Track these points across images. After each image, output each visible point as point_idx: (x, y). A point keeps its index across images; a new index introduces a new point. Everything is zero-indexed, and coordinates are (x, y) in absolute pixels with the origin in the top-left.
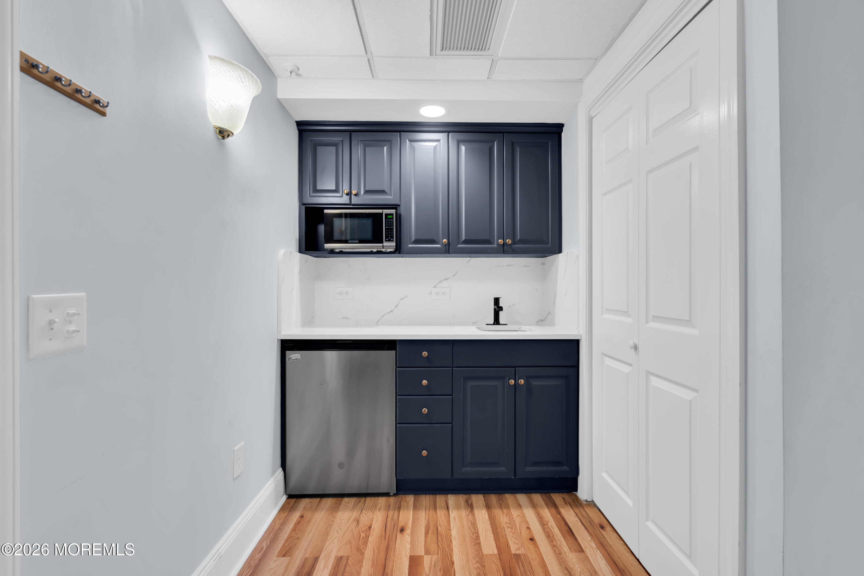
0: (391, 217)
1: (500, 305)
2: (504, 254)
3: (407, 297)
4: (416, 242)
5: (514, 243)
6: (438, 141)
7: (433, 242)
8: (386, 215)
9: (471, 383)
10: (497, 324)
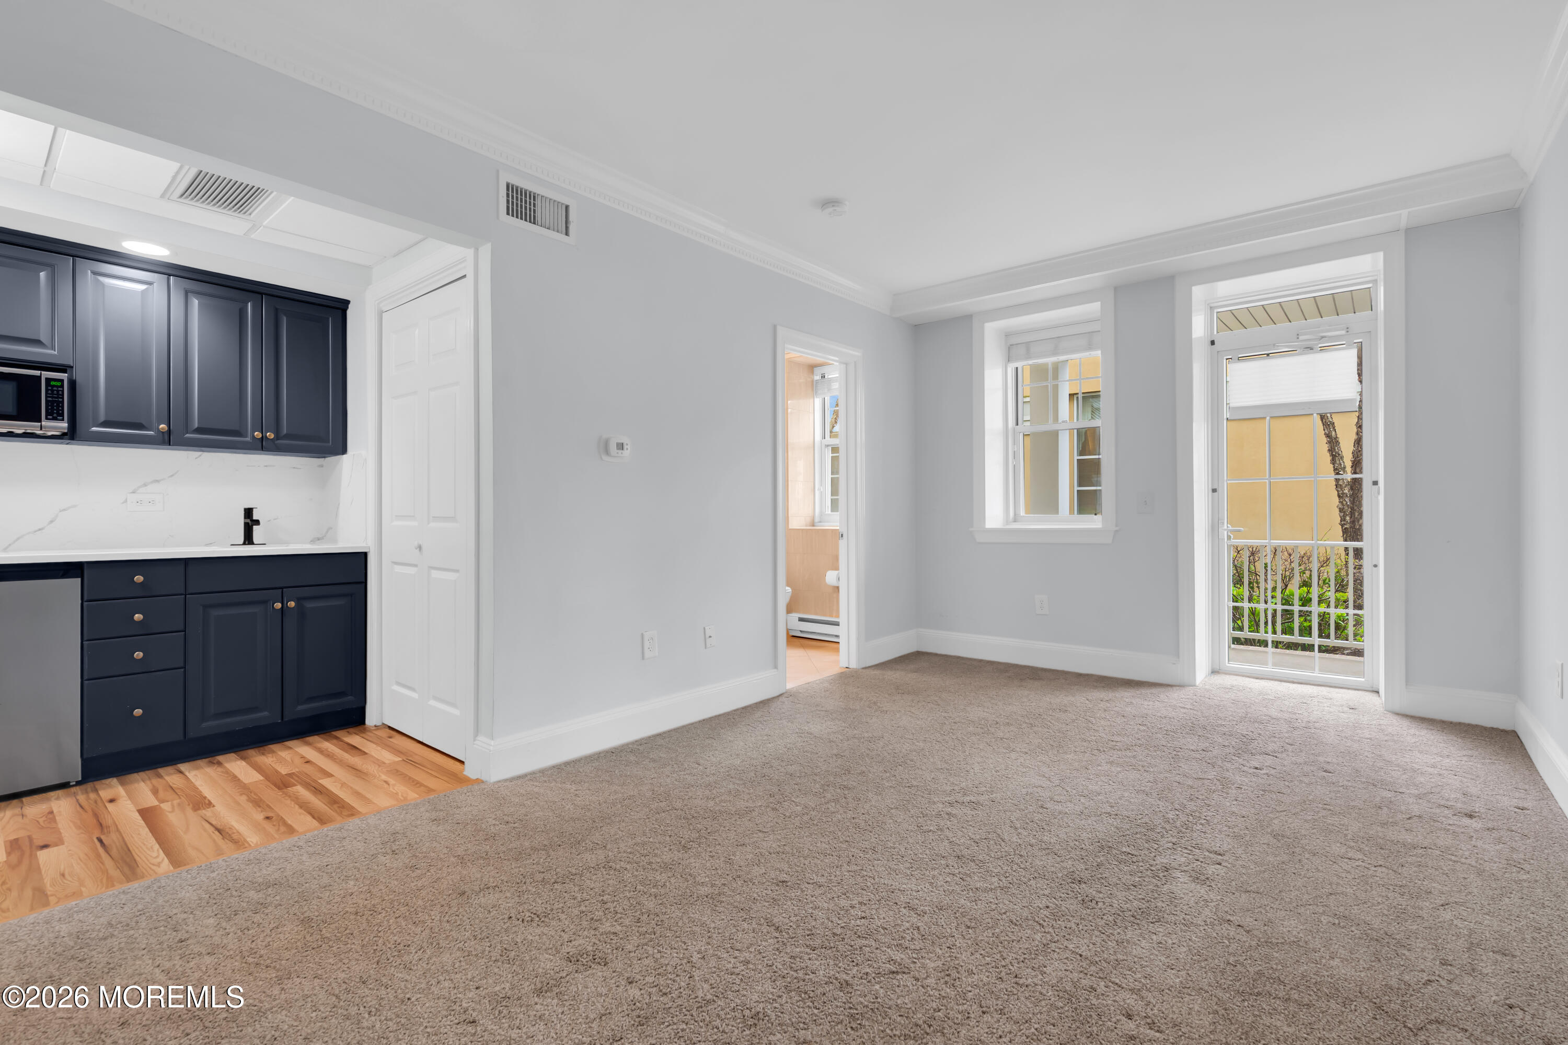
0: (58, 384)
1: (255, 518)
2: (262, 450)
3: (75, 506)
4: (106, 424)
5: (278, 437)
6: (150, 283)
7: (139, 427)
8: (48, 380)
9: (215, 613)
10: (249, 544)
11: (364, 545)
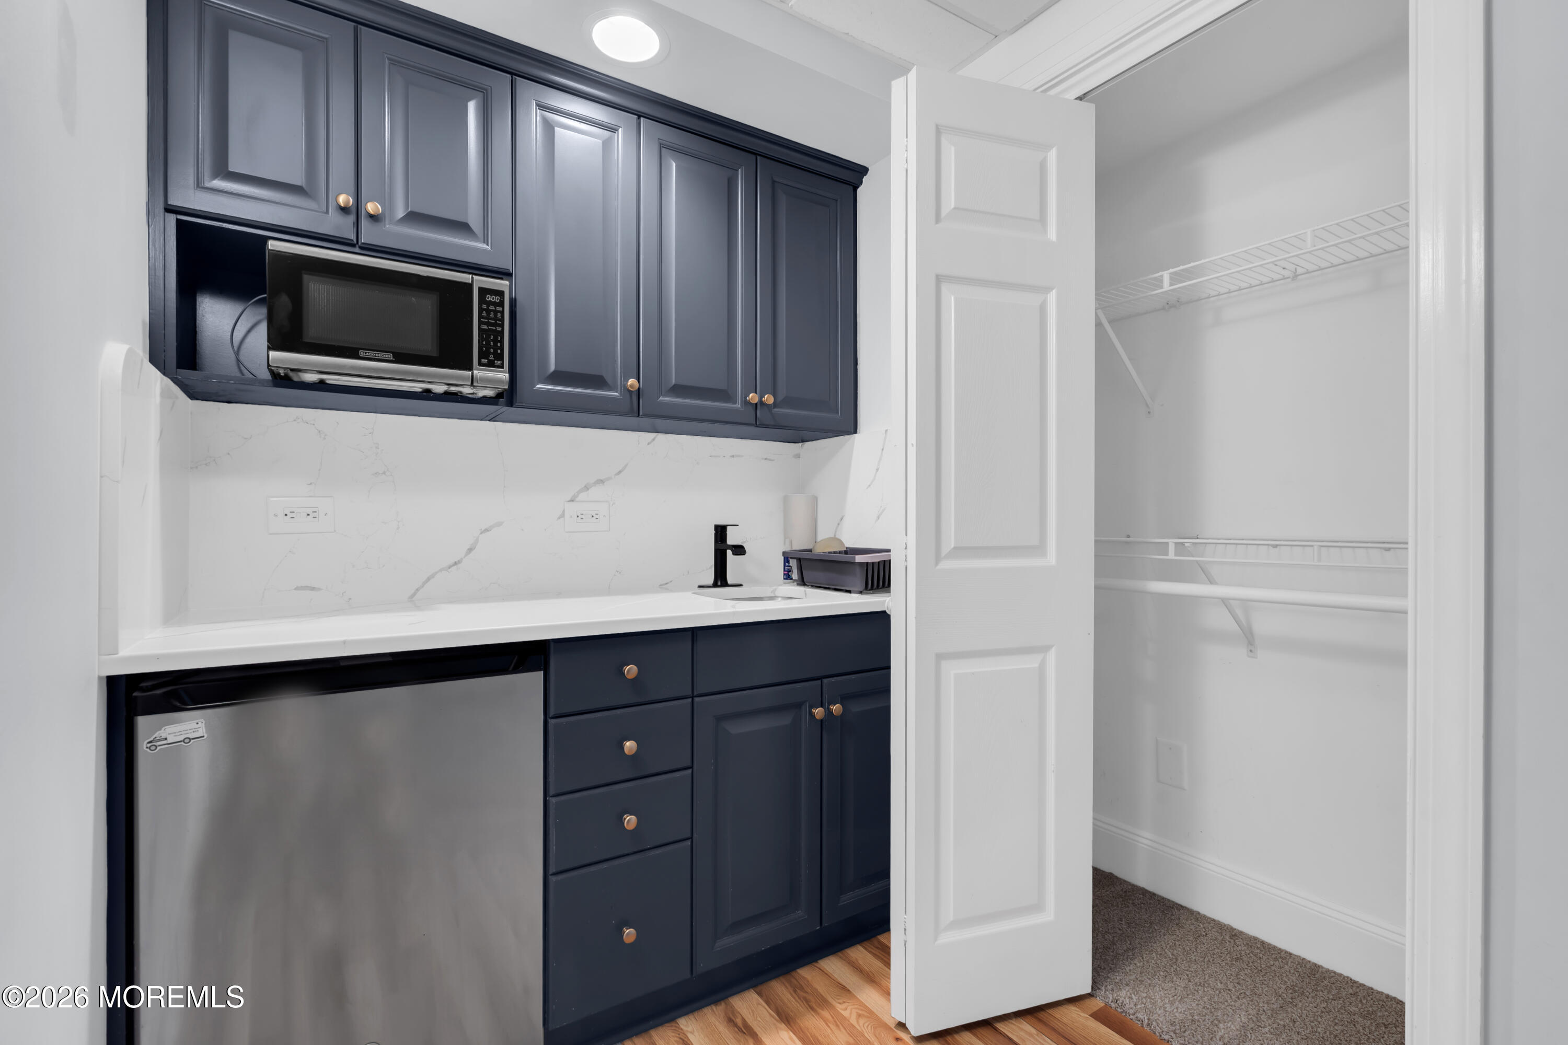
0: (497, 299)
1: (729, 541)
3: (499, 524)
4: (555, 377)
7: (598, 381)
8: (483, 291)
10: (722, 586)
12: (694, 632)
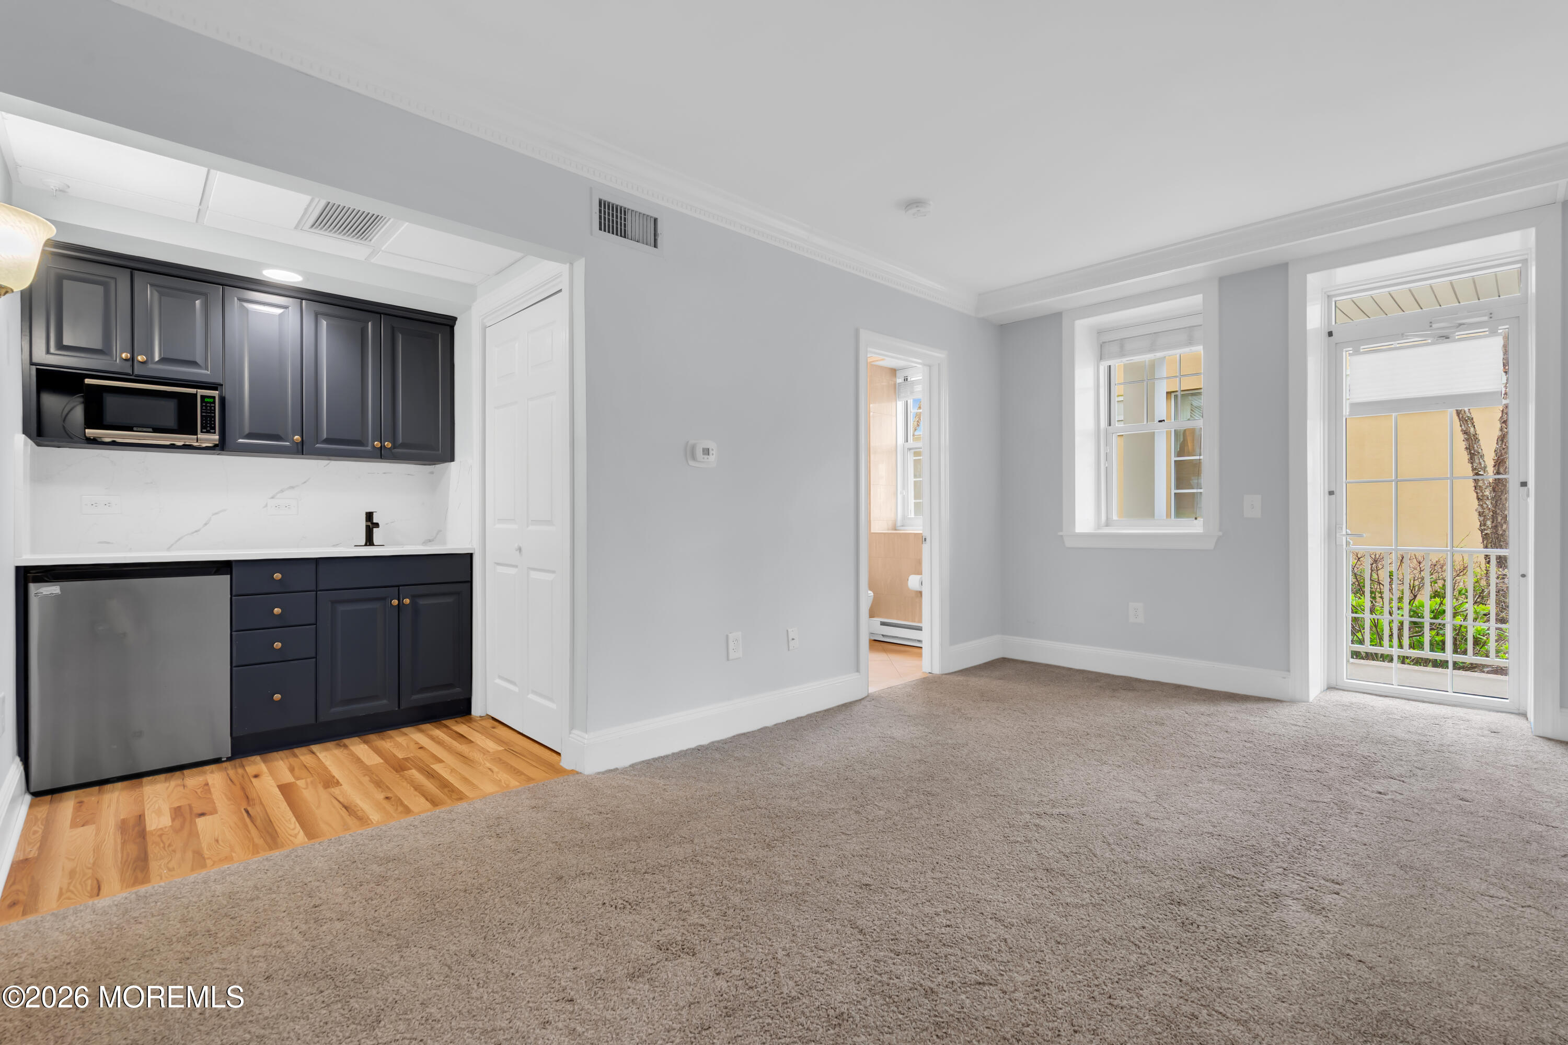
0: (211, 400)
1: (375, 521)
2: (381, 458)
3: (224, 510)
4: (250, 436)
5: (394, 447)
6: (286, 307)
7: (277, 438)
8: (203, 397)
9: (341, 608)
10: (370, 545)
11: (470, 546)
12: (317, 561)
